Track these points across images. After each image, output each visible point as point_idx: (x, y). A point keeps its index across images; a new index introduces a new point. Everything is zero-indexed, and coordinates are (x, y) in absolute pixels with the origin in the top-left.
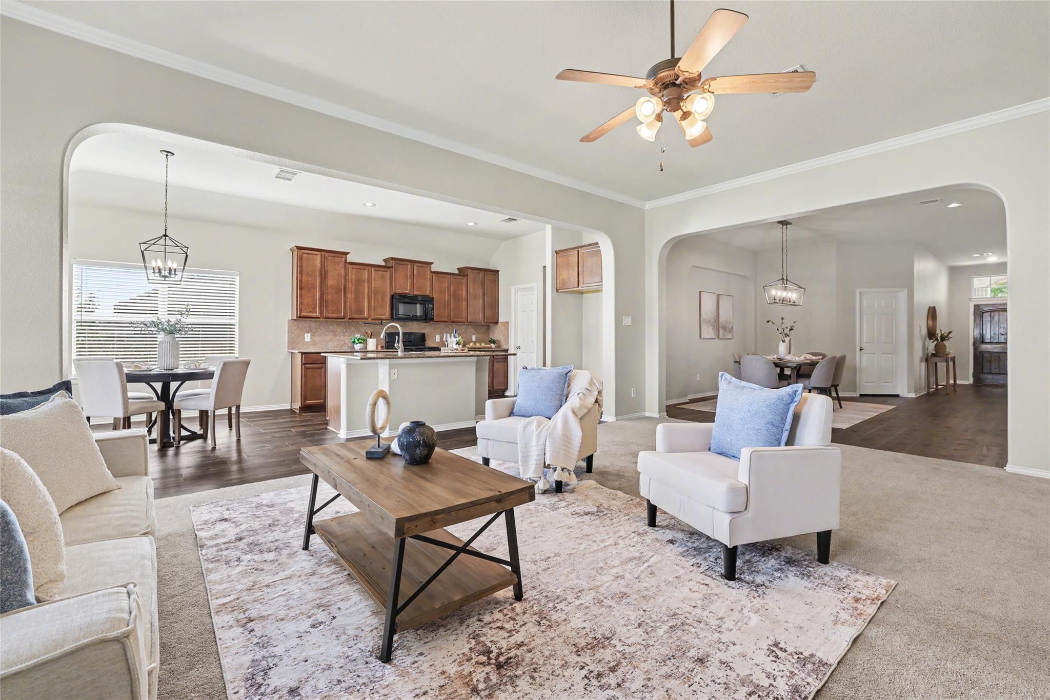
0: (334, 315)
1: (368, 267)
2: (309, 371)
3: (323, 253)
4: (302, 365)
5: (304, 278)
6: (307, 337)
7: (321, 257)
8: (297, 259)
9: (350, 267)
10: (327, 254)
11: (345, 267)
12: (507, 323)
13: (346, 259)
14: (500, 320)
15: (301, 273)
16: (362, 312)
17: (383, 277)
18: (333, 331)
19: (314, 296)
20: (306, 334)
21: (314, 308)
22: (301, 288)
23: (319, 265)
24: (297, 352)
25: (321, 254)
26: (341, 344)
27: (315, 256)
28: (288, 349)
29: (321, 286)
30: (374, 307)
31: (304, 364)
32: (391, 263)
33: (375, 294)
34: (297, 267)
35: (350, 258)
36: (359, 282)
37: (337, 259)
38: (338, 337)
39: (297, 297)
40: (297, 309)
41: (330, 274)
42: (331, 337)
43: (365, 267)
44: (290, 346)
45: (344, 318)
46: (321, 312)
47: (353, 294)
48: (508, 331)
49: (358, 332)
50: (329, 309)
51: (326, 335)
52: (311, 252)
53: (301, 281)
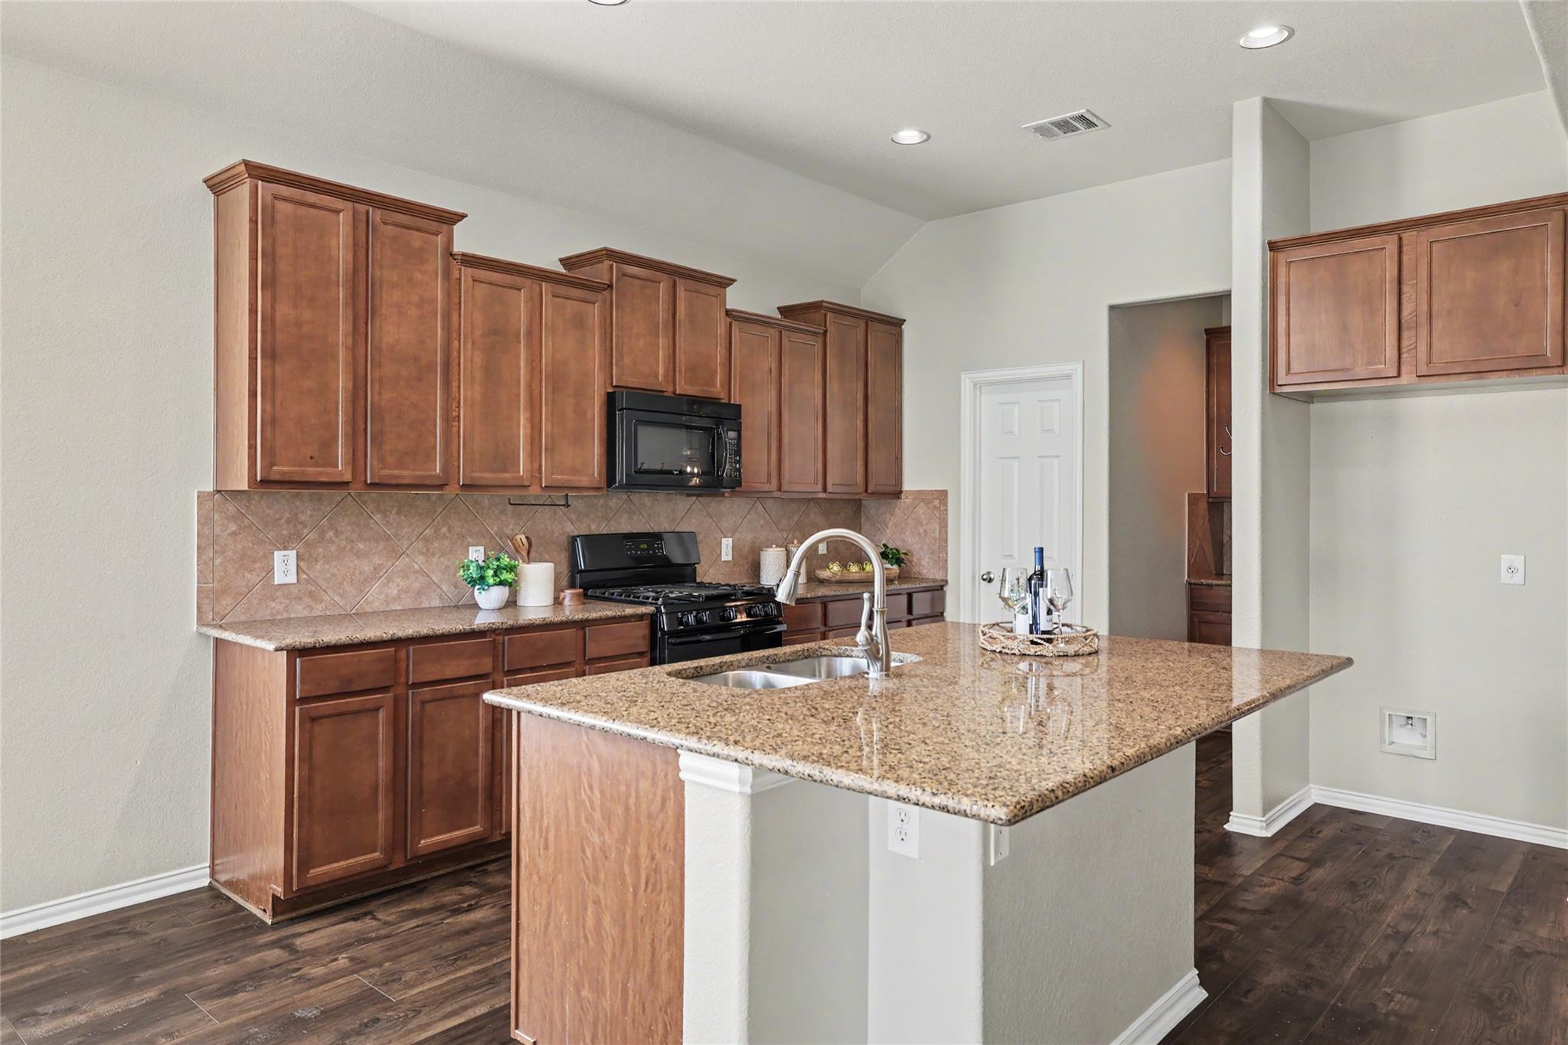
0: (407, 475)
1: (528, 282)
2: (323, 730)
3: (361, 208)
4: (292, 702)
5: (284, 310)
6: (284, 567)
7: (355, 227)
8: (253, 221)
9: (467, 273)
10: (376, 215)
11: (447, 273)
12: (943, 494)
13: (449, 242)
14: (909, 484)
15: (270, 283)
16: (508, 460)
17: (579, 323)
18: (388, 538)
19: (325, 390)
20: (278, 555)
21: (329, 444)
22: (271, 355)
23: (343, 256)
24: (270, 646)
25: (355, 212)
26: (416, 585)
27: (332, 216)
28: (201, 622)
29: (353, 349)
30: (552, 437)
31: (303, 700)
32: (601, 272)
33: (555, 389)
34: (253, 259)
35: (464, 241)
36: (498, 338)
37: (416, 239)
38: (404, 561)
39: (253, 395)
40: (252, 447)
41: (389, 298)
42: (377, 560)
43: (517, 280)
44: (207, 608)
45: (441, 487)
46: (356, 458)
47: (477, 388)
48: (944, 525)
49: (481, 537)
50: (387, 447)
51: (359, 555)
52: (311, 197)
53: (270, 321)
